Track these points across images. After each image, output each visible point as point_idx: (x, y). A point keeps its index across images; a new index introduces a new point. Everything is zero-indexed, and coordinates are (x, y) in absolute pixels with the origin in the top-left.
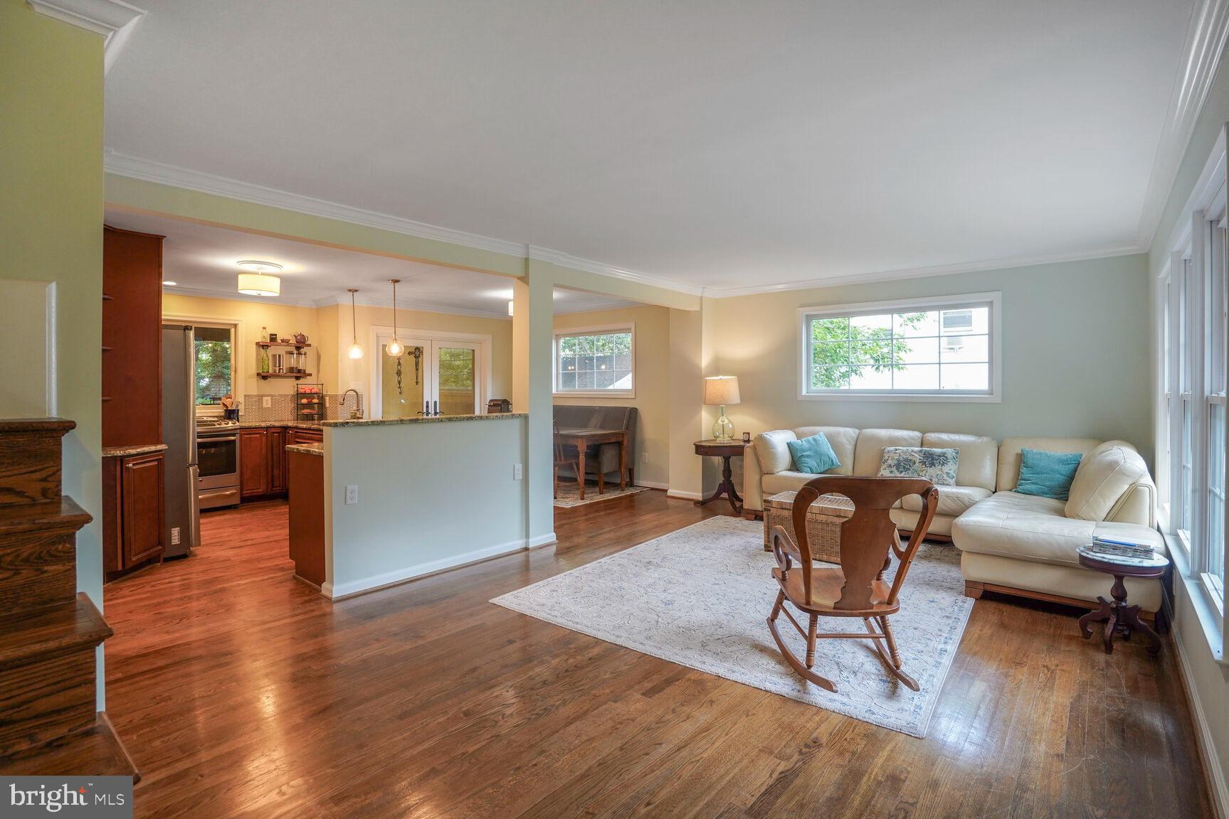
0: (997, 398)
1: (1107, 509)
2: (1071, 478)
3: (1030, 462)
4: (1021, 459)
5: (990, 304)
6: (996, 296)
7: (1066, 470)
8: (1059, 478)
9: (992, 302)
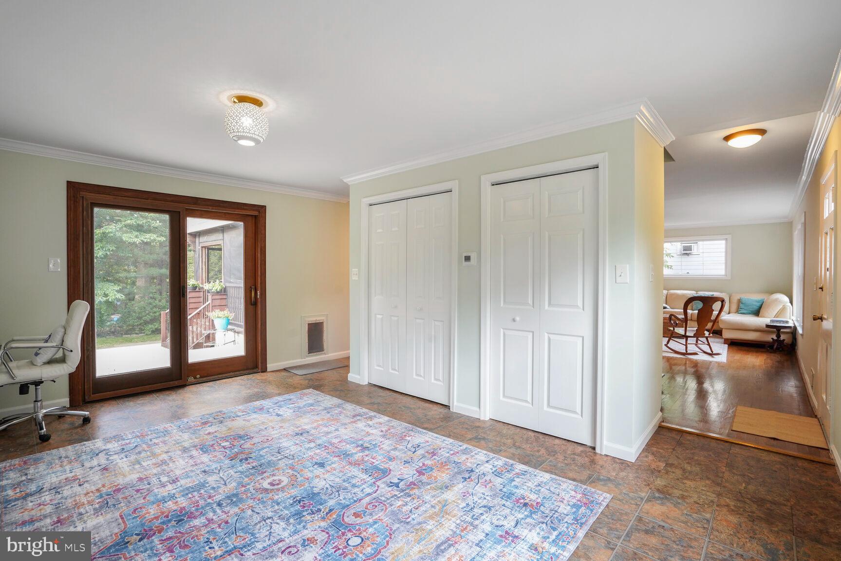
0: (729, 278)
1: (775, 314)
2: (760, 307)
3: (744, 302)
4: (740, 301)
5: (726, 239)
6: (729, 237)
7: (758, 304)
8: (756, 308)
9: (727, 239)
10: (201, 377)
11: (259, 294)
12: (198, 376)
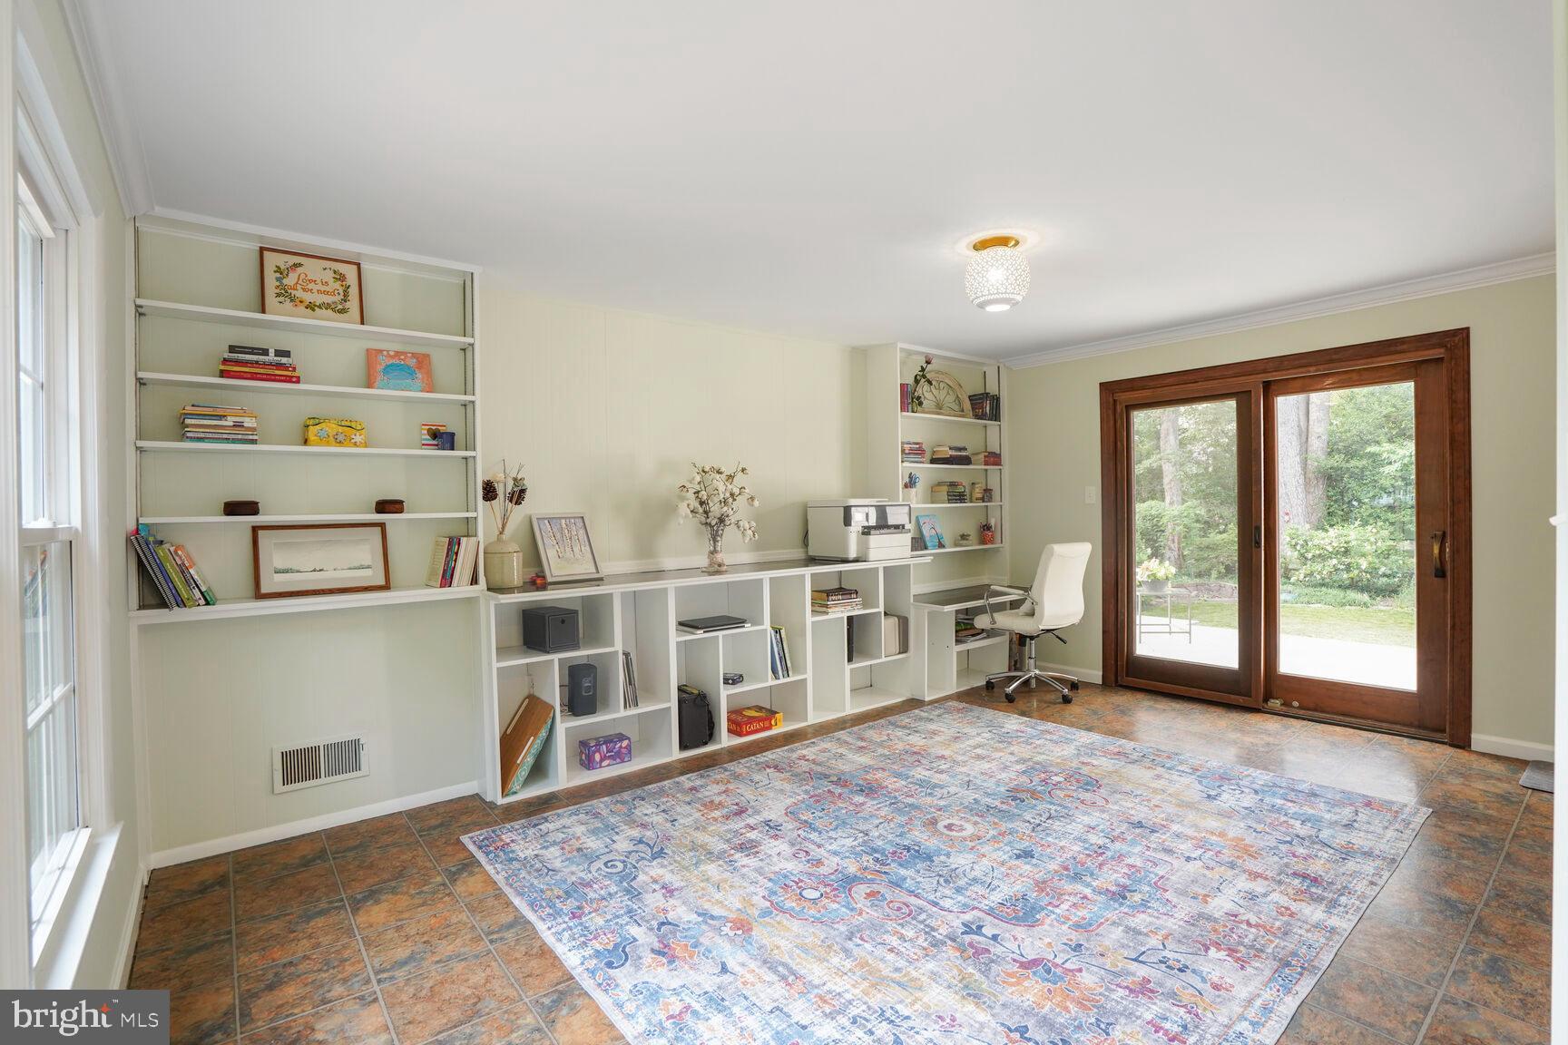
10: (1300, 708)
11: (1448, 550)
12: (1296, 704)
